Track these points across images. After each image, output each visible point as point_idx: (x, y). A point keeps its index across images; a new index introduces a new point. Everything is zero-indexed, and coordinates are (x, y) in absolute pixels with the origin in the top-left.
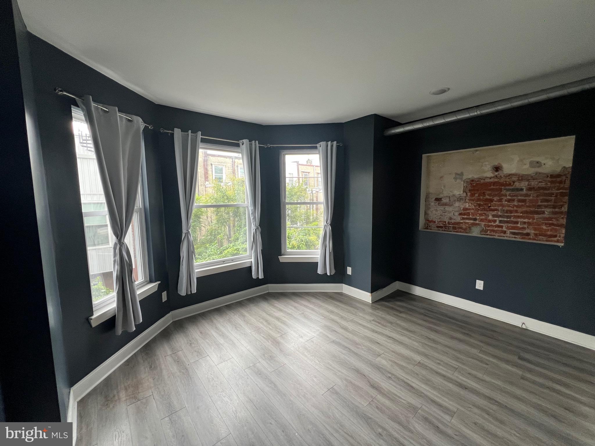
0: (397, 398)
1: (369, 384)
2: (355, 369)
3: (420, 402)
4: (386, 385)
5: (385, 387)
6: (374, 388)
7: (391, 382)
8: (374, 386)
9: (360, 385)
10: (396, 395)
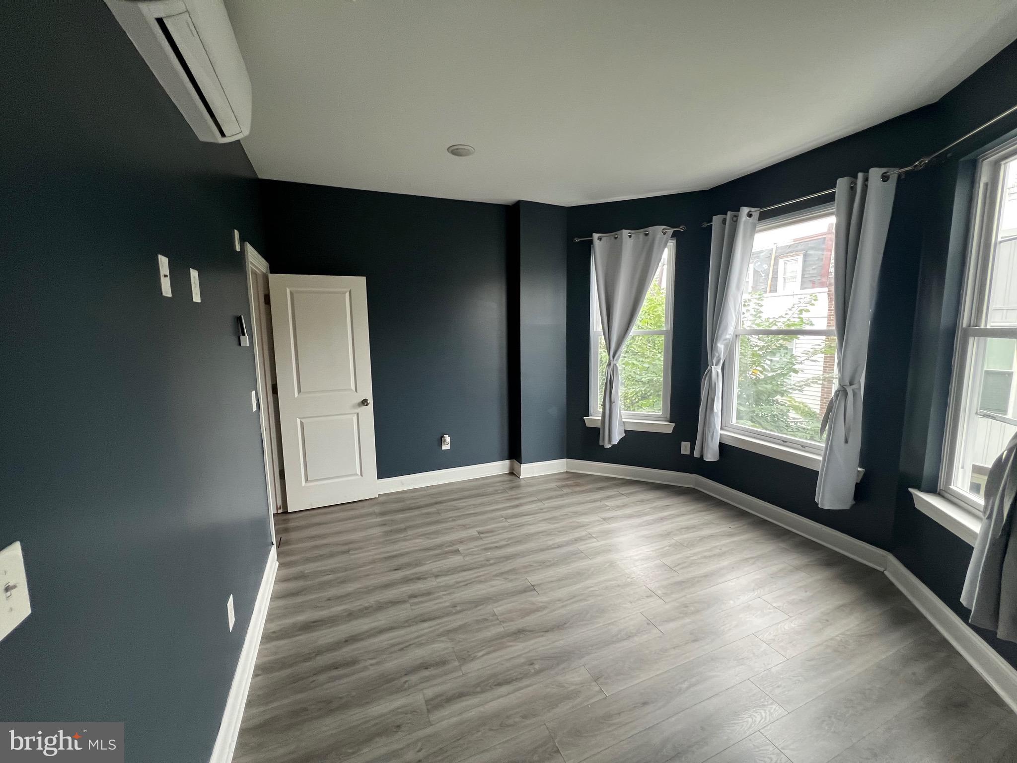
0: (489, 649)
1: (527, 628)
2: (565, 626)
3: (470, 675)
4: (519, 649)
5: (514, 646)
6: (519, 632)
7: (522, 660)
8: (519, 634)
9: (528, 618)
10: (494, 651)
